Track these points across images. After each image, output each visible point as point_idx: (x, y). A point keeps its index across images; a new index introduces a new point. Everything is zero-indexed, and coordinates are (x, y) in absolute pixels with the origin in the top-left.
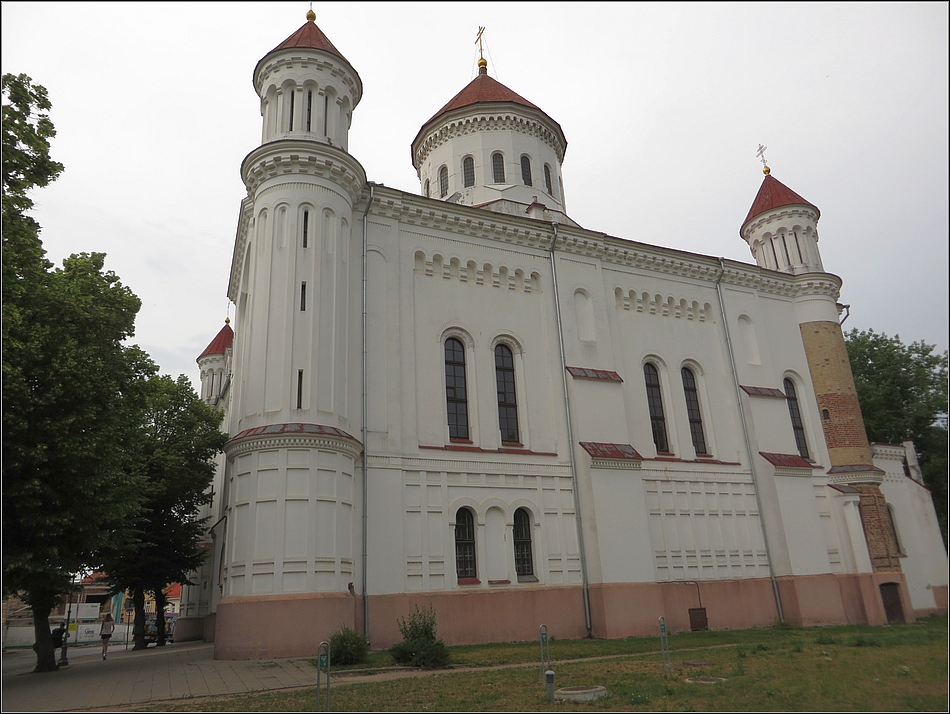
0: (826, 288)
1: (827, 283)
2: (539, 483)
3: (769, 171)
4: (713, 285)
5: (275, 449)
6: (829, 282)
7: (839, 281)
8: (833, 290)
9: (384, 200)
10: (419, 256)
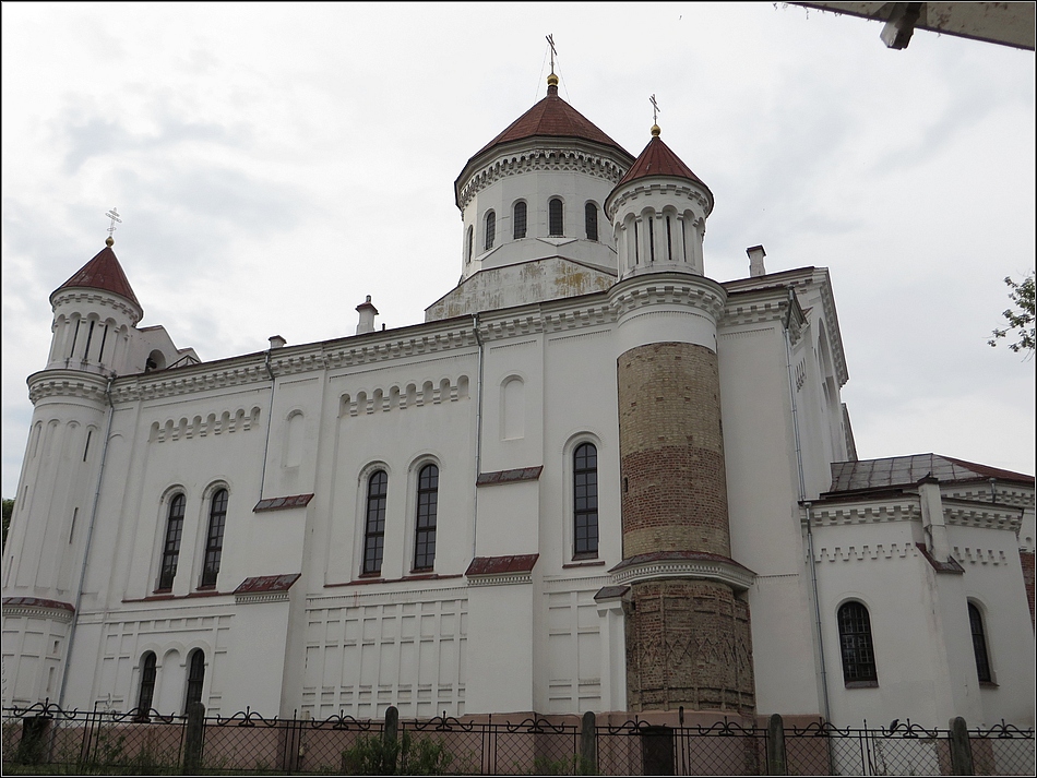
2: (215, 624)
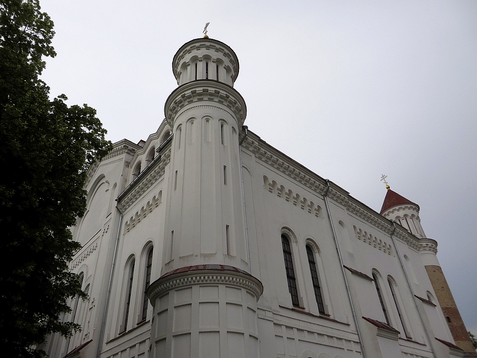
0: (430, 247)
1: (430, 244)
3: (389, 188)
4: (389, 236)
5: (215, 285)
6: (431, 244)
7: (436, 243)
8: (434, 248)
9: (250, 139)
10: (265, 178)
